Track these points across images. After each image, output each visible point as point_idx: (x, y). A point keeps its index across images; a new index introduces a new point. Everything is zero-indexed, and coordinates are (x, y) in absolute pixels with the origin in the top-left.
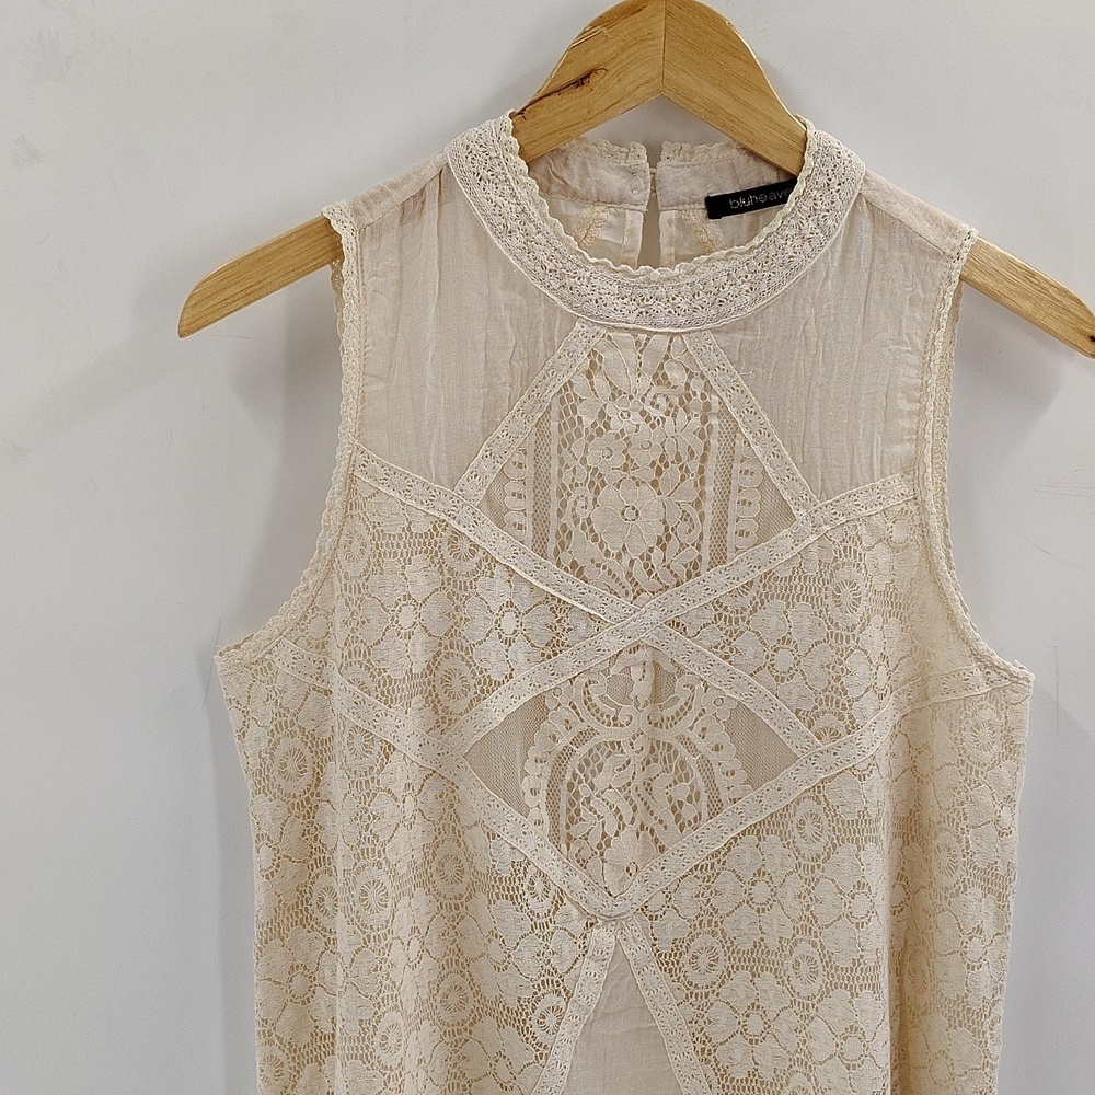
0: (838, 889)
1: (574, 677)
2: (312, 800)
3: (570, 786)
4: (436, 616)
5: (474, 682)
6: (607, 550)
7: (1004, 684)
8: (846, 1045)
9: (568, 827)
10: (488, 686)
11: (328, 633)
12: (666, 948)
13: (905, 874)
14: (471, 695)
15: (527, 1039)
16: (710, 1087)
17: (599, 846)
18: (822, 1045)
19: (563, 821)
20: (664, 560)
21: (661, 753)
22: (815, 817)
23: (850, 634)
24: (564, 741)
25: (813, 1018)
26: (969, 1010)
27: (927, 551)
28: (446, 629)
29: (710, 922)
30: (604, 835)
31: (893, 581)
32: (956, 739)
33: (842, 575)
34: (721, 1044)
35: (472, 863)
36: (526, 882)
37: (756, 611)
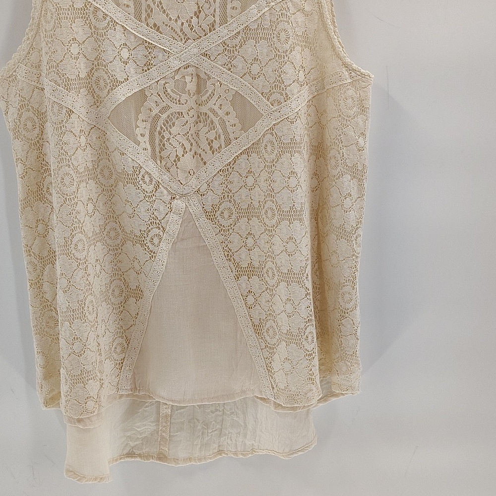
0: (283, 175)
1: (158, 81)
2: (40, 141)
3: (160, 133)
4: (89, 50)
5: (109, 81)
6: (170, 18)
7: (358, 78)
8: (288, 246)
9: (160, 153)
10: (116, 83)
11: (40, 60)
12: (209, 209)
13: (318, 173)
14: (108, 88)
15: (145, 249)
16: (232, 272)
17: (175, 161)
18: (278, 247)
19: (157, 150)
20: (198, 23)
21: (202, 118)
22: (272, 142)
23: (285, 54)
24: (156, 111)
25: (274, 236)
26: (345, 231)
27: (322, 16)
28: (95, 57)
29: (228, 196)
30: (177, 156)
31: (306, 31)
32: (337, 105)
33: (280, 26)
34: (236, 252)
35: (115, 169)
36: (140, 176)
37: (242, 46)
